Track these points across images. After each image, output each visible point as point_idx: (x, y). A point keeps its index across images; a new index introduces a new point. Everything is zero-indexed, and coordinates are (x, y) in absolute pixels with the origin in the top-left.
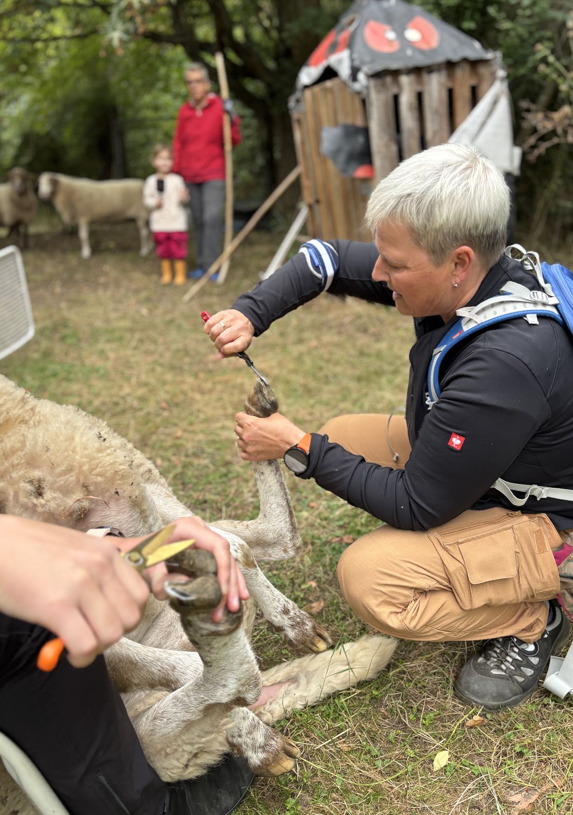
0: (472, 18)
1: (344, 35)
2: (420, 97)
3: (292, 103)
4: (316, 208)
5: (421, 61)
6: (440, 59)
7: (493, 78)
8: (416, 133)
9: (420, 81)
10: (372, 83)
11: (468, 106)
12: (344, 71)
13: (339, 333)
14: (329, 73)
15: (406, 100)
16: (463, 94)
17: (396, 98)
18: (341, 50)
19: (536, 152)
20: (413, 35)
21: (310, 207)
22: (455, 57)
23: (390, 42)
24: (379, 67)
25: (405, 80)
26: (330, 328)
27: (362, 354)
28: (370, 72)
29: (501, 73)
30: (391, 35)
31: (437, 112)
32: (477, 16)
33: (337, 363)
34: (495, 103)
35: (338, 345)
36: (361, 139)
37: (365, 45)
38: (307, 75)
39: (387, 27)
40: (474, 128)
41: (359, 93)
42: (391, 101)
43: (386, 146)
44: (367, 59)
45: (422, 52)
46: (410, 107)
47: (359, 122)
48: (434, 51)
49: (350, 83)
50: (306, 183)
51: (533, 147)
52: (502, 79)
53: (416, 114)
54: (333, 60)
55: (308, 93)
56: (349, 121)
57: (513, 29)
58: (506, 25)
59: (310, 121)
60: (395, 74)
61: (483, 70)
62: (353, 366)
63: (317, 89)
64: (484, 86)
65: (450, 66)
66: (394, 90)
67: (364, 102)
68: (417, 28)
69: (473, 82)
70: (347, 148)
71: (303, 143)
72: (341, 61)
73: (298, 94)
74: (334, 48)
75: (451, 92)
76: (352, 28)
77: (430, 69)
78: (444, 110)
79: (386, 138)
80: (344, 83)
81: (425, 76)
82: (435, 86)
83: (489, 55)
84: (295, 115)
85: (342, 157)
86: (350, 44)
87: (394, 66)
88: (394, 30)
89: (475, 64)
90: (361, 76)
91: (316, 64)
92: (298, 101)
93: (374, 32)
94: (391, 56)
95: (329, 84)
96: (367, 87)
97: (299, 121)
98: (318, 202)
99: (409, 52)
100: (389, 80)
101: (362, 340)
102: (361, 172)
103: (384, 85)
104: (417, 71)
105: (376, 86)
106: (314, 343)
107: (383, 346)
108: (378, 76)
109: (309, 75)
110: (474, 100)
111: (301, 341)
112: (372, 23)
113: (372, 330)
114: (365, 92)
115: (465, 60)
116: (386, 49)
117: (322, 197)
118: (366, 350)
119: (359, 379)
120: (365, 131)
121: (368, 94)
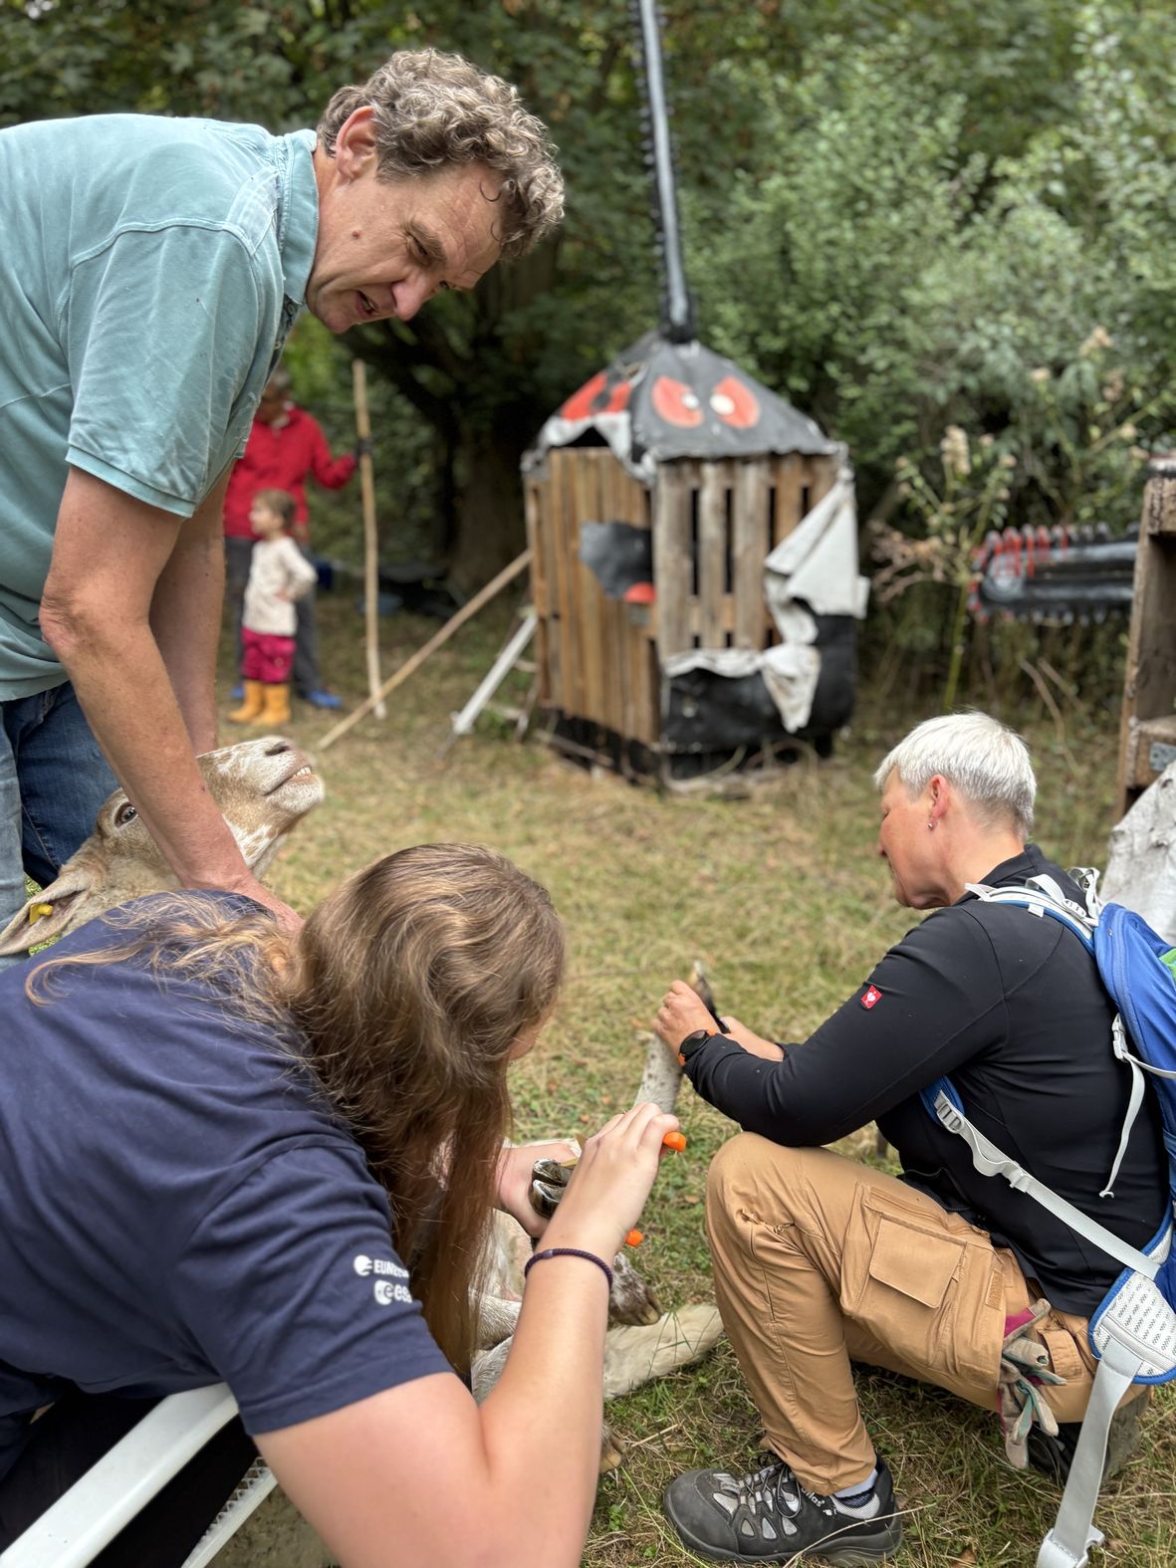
0: (803, 374)
1: (620, 390)
2: (729, 495)
3: (527, 463)
4: (552, 625)
5: (735, 446)
6: (760, 446)
7: (834, 480)
8: (721, 546)
9: (731, 474)
10: (663, 471)
11: (796, 515)
12: (621, 443)
13: (589, 832)
14: (592, 438)
15: (710, 498)
16: (790, 496)
17: (695, 495)
18: (617, 410)
19: (891, 592)
20: (722, 404)
21: (542, 621)
22: (783, 447)
23: (689, 411)
24: (674, 451)
25: (709, 471)
26: (575, 821)
27: (628, 872)
28: (661, 457)
29: (846, 474)
30: (691, 401)
31: (751, 519)
32: (811, 370)
33: (591, 884)
34: (834, 514)
35: (590, 854)
36: (639, 546)
37: (654, 412)
38: (558, 430)
39: (686, 389)
40: (804, 547)
41: (641, 482)
42: (688, 499)
43: (677, 561)
44: (657, 433)
45: (735, 431)
46: (715, 508)
47: (638, 520)
48: (750, 433)
49: (628, 463)
50: (537, 583)
51: (887, 584)
52: (847, 483)
53: (722, 519)
54: (603, 421)
55: (556, 457)
56: (622, 517)
57: (861, 398)
58: (851, 392)
59: (555, 497)
60: (697, 462)
61: (820, 467)
62: (617, 891)
63: (572, 454)
64: (820, 488)
65: (774, 458)
66: (693, 483)
67: (648, 496)
68: (729, 393)
69: (805, 481)
70: (618, 556)
71: (539, 523)
72: (616, 426)
73: (539, 454)
74: (603, 402)
75: (773, 493)
76: (635, 381)
77: (746, 460)
78: (762, 517)
79: (677, 549)
80: (617, 462)
81: (739, 469)
82: (752, 483)
83: (830, 447)
84: (530, 482)
85: (609, 570)
86: (631, 405)
87: (698, 450)
88: (695, 393)
89: (809, 459)
90: (648, 461)
91: (573, 417)
92: (538, 463)
93: (668, 395)
94: (691, 433)
95: (593, 453)
96: (656, 477)
97: (536, 492)
98: (556, 616)
99: (716, 429)
100: (687, 469)
101: (629, 849)
102: (635, 593)
103: (679, 477)
104: (728, 461)
105: (668, 476)
106: (552, 847)
107: (657, 859)
108: (673, 463)
109: (560, 431)
110: (806, 507)
111: (530, 840)
112: (664, 381)
113: (640, 831)
114: (650, 483)
115: (796, 452)
116: (683, 422)
117: (564, 610)
118: (633, 864)
119: (628, 916)
120: (647, 535)
121: (656, 486)
